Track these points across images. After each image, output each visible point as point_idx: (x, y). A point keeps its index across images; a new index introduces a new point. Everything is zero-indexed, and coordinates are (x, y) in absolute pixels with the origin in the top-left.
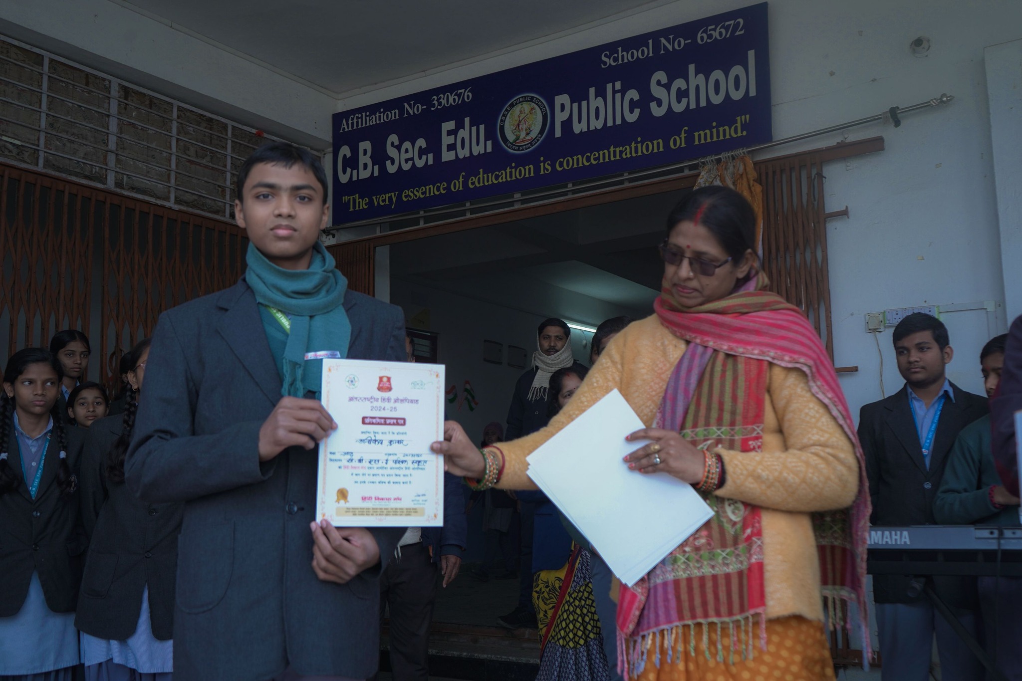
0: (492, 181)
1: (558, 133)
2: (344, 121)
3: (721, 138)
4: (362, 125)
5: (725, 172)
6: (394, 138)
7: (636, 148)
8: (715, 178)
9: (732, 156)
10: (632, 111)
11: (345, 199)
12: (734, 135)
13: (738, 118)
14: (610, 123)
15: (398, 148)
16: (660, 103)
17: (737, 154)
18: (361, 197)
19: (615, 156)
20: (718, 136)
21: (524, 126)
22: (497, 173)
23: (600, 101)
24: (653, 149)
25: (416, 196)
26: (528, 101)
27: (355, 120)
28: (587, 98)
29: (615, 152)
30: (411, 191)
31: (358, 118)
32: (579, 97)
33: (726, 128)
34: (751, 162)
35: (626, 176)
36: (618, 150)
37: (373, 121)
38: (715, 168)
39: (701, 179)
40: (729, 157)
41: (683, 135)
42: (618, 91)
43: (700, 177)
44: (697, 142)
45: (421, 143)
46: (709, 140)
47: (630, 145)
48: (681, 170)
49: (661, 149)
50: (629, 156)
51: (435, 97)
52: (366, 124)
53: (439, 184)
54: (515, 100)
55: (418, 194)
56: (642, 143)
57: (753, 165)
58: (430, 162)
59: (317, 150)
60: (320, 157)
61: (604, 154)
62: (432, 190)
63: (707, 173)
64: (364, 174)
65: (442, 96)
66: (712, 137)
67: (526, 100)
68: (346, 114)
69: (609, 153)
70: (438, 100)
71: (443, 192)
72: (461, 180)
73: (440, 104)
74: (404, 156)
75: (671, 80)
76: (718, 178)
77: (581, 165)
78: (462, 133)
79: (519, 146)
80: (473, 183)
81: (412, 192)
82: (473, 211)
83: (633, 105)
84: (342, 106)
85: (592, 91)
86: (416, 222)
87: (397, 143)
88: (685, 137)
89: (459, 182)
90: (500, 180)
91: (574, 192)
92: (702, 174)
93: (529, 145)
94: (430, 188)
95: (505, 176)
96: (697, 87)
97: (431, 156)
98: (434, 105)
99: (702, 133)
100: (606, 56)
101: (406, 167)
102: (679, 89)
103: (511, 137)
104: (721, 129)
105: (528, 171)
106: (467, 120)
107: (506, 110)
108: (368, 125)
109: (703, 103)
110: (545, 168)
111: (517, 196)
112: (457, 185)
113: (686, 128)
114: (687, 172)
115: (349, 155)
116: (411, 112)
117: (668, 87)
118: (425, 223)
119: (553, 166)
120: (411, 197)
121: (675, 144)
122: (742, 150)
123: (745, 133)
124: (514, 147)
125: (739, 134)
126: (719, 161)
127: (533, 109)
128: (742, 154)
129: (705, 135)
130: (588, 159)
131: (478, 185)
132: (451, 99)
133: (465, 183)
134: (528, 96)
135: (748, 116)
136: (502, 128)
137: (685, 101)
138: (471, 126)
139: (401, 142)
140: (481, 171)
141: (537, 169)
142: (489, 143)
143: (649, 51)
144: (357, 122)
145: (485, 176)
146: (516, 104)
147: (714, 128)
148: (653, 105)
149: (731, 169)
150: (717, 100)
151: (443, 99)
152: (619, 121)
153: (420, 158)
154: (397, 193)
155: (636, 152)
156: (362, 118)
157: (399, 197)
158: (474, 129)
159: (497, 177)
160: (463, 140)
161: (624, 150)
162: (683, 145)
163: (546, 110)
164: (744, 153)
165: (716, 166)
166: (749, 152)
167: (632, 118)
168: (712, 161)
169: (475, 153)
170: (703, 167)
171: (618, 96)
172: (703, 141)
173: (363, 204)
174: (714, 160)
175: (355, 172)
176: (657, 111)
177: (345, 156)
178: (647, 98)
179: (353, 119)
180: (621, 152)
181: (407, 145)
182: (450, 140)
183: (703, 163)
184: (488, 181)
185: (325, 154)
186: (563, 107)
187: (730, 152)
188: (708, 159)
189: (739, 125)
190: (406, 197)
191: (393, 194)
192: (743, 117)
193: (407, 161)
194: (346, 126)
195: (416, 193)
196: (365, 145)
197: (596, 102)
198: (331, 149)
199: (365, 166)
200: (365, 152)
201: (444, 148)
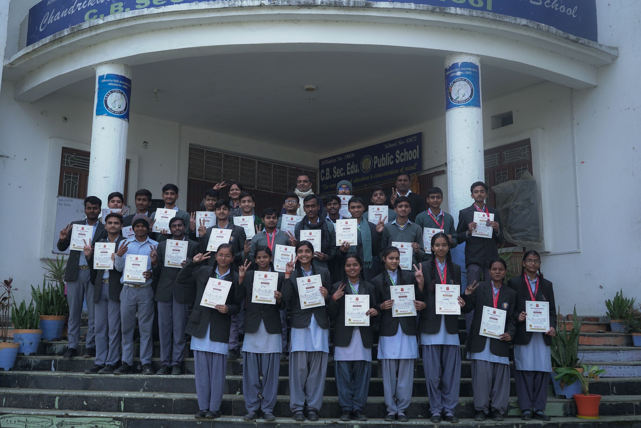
0: (359, 181)
1: (375, 167)
2: (322, 162)
6: (335, 168)
10: (392, 161)
11: (323, 185)
12: (414, 169)
16: (398, 159)
18: (327, 185)
20: (410, 169)
21: (367, 165)
23: (384, 159)
26: (367, 157)
27: (325, 162)
28: (381, 157)
33: (412, 167)
34: (417, 176)
37: (330, 162)
45: (342, 169)
54: (365, 157)
56: (393, 170)
58: (344, 175)
59: (315, 171)
61: (385, 173)
64: (328, 178)
73: (346, 157)
74: (338, 173)
75: (400, 153)
77: (380, 176)
78: (352, 166)
80: (355, 181)
84: (323, 157)
85: (383, 155)
93: (368, 170)
96: (406, 155)
100: (386, 145)
101: (338, 176)
102: (402, 156)
103: (364, 168)
105: (367, 178)
106: (353, 162)
108: (328, 163)
109: (407, 160)
113: (403, 166)
115: (324, 172)
116: (339, 160)
119: (373, 176)
124: (365, 171)
127: (369, 160)
129: (407, 168)
130: (383, 175)
132: (349, 156)
136: (362, 166)
137: (403, 159)
141: (370, 178)
142: (359, 170)
143: (395, 145)
147: (409, 166)
150: (410, 159)
152: (388, 164)
153: (342, 173)
155: (392, 173)
158: (355, 165)
160: (352, 169)
163: (372, 160)
169: (356, 172)
171: (389, 157)
175: (325, 177)
178: (395, 158)
180: (389, 173)
182: (349, 168)
185: (318, 172)
186: (376, 160)
199: (328, 176)
200: (328, 172)
201: (347, 171)
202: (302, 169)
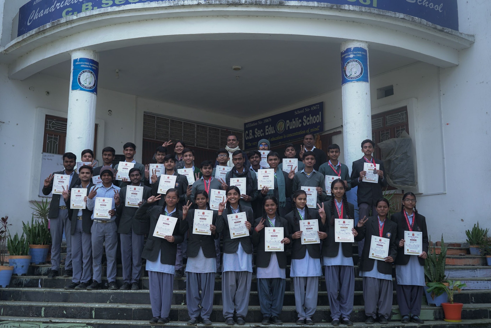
1: (287, 129)
10: (300, 124)
11: (247, 143)
13: (318, 126)
14: (296, 127)
15: (257, 132)
18: (250, 143)
20: (314, 130)
21: (281, 127)
28: (292, 121)
32: (291, 121)
33: (316, 128)
45: (262, 130)
47: (299, 132)
50: (299, 134)
51: (264, 120)
52: (251, 126)
57: (320, 136)
58: (263, 135)
59: (241, 132)
64: (251, 138)
67: (281, 121)
68: (247, 123)
69: (296, 133)
74: (258, 134)
75: (307, 117)
78: (270, 128)
83: (300, 123)
84: (247, 121)
85: (293, 119)
87: (257, 130)
93: (282, 131)
95: (278, 138)
96: (311, 119)
97: (263, 133)
98: (264, 122)
99: (312, 129)
100: (296, 112)
102: (308, 120)
103: (278, 130)
105: (281, 137)
106: (270, 125)
109: (312, 123)
110: (285, 137)
111: (280, 143)
113: (309, 128)
115: (248, 133)
116: (260, 123)
117: (306, 119)
119: (286, 136)
122: (318, 133)
124: (279, 132)
125: (318, 130)
127: (282, 123)
131: (272, 140)
132: (267, 121)
135: (320, 126)
136: (277, 128)
138: (271, 127)
141: (283, 137)
142: (274, 131)
143: (303, 111)
144: (249, 125)
147: (314, 128)
150: (314, 122)
153: (261, 134)
155: (301, 133)
159: (276, 139)
160: (270, 130)
163: (285, 124)
166: (320, 134)
167: (300, 126)
169: (272, 133)
173: (250, 145)
175: (249, 137)
176: (304, 124)
178: (303, 121)
181: (259, 131)
182: (267, 130)
184: (274, 139)
189: (318, 128)
193: (259, 135)
194: (247, 126)
196: (251, 131)
197: (294, 122)
198: (244, 132)
199: (251, 136)
200: (251, 132)
201: (266, 132)
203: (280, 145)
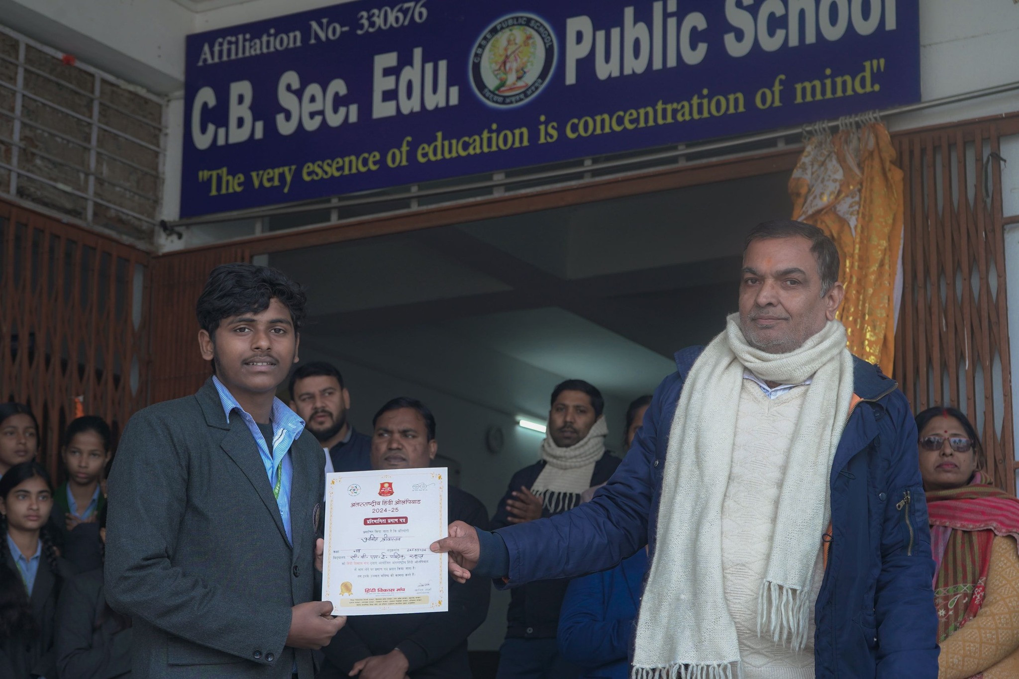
0: (457, 152)
1: (571, 78)
2: (206, 48)
3: (839, 93)
4: (237, 54)
5: (846, 148)
6: (291, 78)
7: (700, 106)
8: (829, 156)
9: (857, 123)
10: (693, 47)
11: (203, 175)
12: (859, 90)
13: (867, 64)
14: (657, 65)
15: (299, 94)
16: (740, 35)
17: (864, 121)
18: (232, 172)
19: (664, 117)
20: (834, 91)
21: (513, 65)
22: (466, 139)
23: (641, 30)
24: (728, 108)
25: (326, 173)
26: (521, 24)
27: (225, 47)
28: (620, 23)
29: (664, 111)
30: (319, 166)
31: (230, 43)
32: (606, 21)
33: (848, 78)
34: (886, 132)
35: (682, 150)
36: (669, 107)
37: (257, 48)
38: (828, 140)
39: (806, 157)
40: (851, 124)
41: (777, 88)
42: (672, 15)
43: (805, 154)
44: (799, 100)
45: (338, 86)
46: (819, 97)
47: (689, 100)
48: (772, 143)
49: (741, 109)
50: (687, 118)
51: (365, 14)
52: (244, 52)
53: (366, 155)
54: (501, 23)
55: (330, 169)
56: (710, 97)
57: (889, 137)
58: (353, 118)
59: (158, 94)
60: (160, 106)
61: (647, 114)
62: (353, 164)
63: (815, 148)
64: (238, 136)
65: (376, 11)
66: (823, 92)
67: (517, 22)
68: (211, 37)
69: (655, 112)
70: (369, 18)
71: (373, 168)
72: (405, 148)
73: (372, 24)
74: (308, 107)
76: (834, 157)
77: (607, 130)
78: (407, 73)
79: (505, 97)
80: (425, 155)
81: (321, 167)
82: (421, 200)
83: (696, 37)
84: (201, 24)
85: (629, 12)
86: (324, 216)
87: (296, 85)
88: (781, 91)
89: (401, 153)
90: (471, 151)
91: (595, 173)
92: (809, 149)
93: (522, 96)
94: (350, 162)
95: (479, 145)
96: (802, 13)
97: (354, 109)
98: (361, 27)
99: (808, 85)
101: (311, 125)
102: (772, 15)
103: (491, 82)
104: (839, 80)
105: (519, 137)
106: (418, 53)
107: (485, 38)
108: (247, 54)
109: (811, 38)
110: (548, 133)
111: (499, 177)
112: (398, 157)
113: (783, 77)
114: (781, 147)
115: (212, 102)
116: (322, 36)
117: (753, 10)
118: (341, 217)
119: (561, 130)
120: (317, 175)
121: (764, 101)
122: (873, 113)
123: (877, 88)
124: (495, 98)
125: (868, 89)
126: (834, 130)
127: (529, 38)
128: (873, 120)
129: (814, 88)
130: (620, 121)
131: (433, 158)
132: (391, 18)
133: (412, 155)
134: (522, 17)
135: (882, 61)
136: (477, 67)
137: (780, 34)
138: (425, 61)
139: (304, 84)
140: (439, 135)
141: (534, 135)
142: (454, 91)
144: (229, 51)
145: (446, 143)
146: (502, 28)
147: (827, 77)
148: (729, 39)
149: (855, 142)
150: (833, 34)
151: (379, 17)
152: (672, 62)
153: (336, 111)
154: (293, 167)
155: (700, 111)
156: (237, 43)
157: (297, 175)
158: (429, 67)
159: (466, 146)
160: (410, 85)
161: (679, 107)
162: (777, 103)
163: (551, 41)
164: (875, 118)
165: (831, 137)
166: (883, 118)
167: (694, 57)
168: (824, 129)
169: (430, 106)
170: (809, 139)
171: (672, 22)
172: (809, 98)
173: (233, 184)
174: (827, 129)
175: (222, 131)
176: (736, 49)
177: (205, 105)
178: (719, 27)
179: (221, 44)
180: (675, 112)
181: (314, 89)
182: (389, 83)
183: (810, 133)
184: (450, 152)
185: (169, 101)
186: (579, 37)
187: (853, 116)
188: (817, 126)
189: (868, 74)
190: (309, 174)
191: (286, 169)
192: (875, 62)
193: (312, 115)
194: (208, 56)
195: (326, 168)
196: (242, 88)
197: (634, 30)
198: (181, 93)
199: (241, 122)
200: (241, 99)
201: (377, 96)
202: (92, 69)
203: (498, 194)
